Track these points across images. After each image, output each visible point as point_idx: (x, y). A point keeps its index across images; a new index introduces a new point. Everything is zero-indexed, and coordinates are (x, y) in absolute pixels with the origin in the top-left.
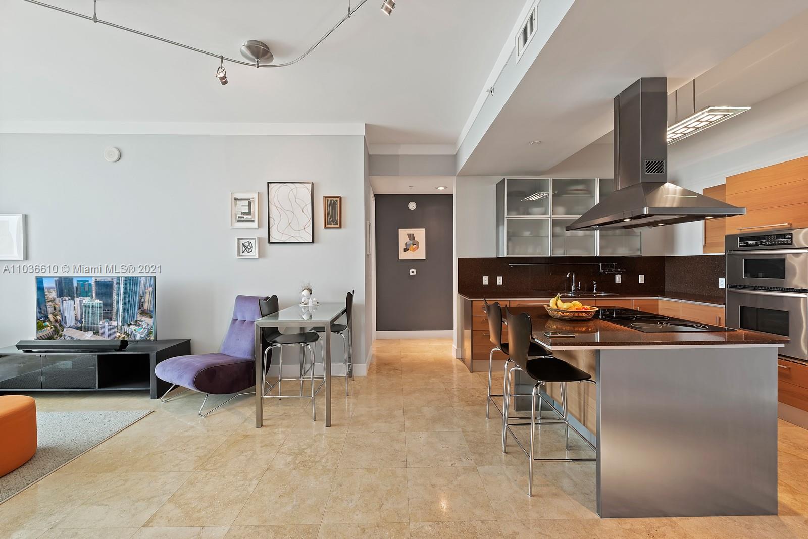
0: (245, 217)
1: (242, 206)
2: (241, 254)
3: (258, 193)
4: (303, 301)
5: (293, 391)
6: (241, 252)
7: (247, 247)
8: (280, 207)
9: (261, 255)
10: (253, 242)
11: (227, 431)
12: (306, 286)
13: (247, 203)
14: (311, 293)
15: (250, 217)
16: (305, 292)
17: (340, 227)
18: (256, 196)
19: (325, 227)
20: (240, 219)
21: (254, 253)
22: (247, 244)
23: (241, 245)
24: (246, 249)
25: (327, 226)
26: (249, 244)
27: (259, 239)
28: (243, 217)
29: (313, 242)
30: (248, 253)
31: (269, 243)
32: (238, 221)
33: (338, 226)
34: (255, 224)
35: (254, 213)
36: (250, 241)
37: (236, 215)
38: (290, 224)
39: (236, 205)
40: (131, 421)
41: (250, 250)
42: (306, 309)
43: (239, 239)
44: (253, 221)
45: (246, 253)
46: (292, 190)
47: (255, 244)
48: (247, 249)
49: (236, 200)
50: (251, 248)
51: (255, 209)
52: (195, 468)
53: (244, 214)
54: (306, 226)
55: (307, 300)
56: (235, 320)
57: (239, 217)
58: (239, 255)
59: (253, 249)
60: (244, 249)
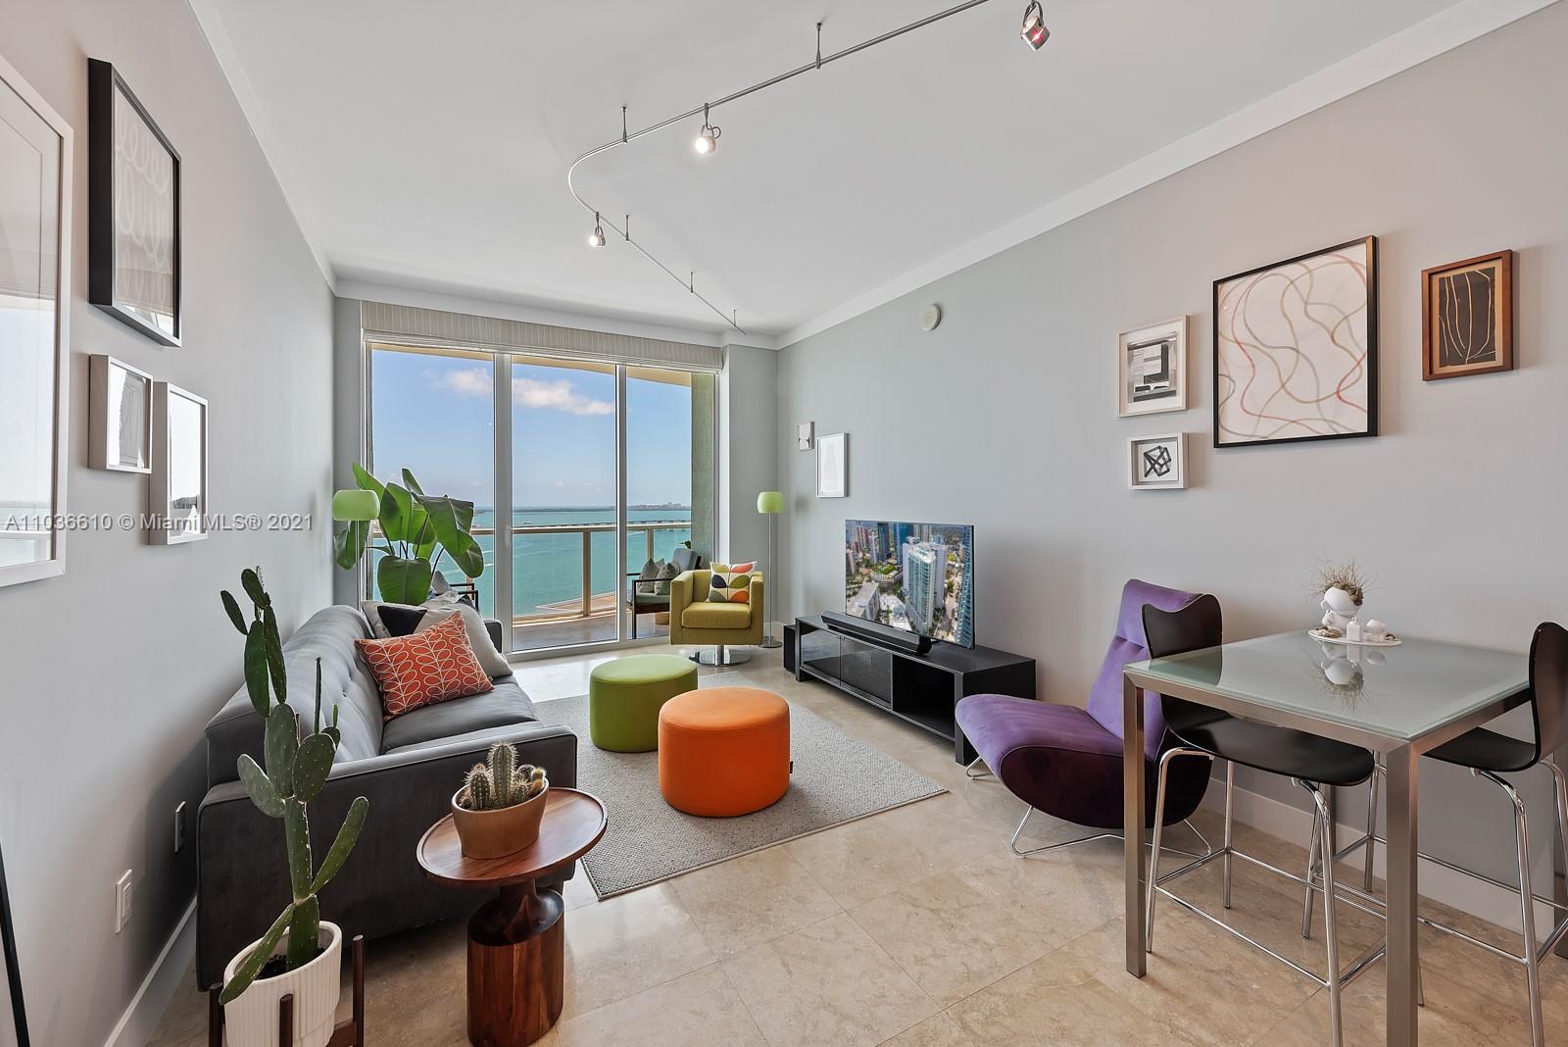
0: (1152, 386)
1: (1146, 360)
2: (1142, 478)
3: (1188, 318)
4: (1324, 622)
5: (1281, 895)
6: (1142, 472)
7: (1156, 462)
8: (1256, 343)
9: (1194, 478)
10: (1172, 447)
11: (1053, 931)
12: (1339, 573)
13: (1157, 350)
14: (1358, 601)
15: (1166, 384)
16: (1334, 596)
17: (1510, 364)
18: (1180, 327)
19: (1430, 375)
20: (1140, 393)
21: (1175, 474)
22: (1157, 453)
23: (1141, 458)
24: (1153, 467)
25: (1438, 370)
26: (1162, 454)
27: (1187, 438)
28: (1148, 388)
29: (1373, 431)
30: (1159, 475)
31: (1217, 445)
32: (1137, 399)
33: (1499, 361)
34: (1178, 402)
35: (1175, 371)
36: (1163, 445)
37: (1130, 385)
38: (1283, 386)
39: (1130, 359)
40: (910, 795)
41: (1164, 469)
42: (1339, 652)
43: (1136, 444)
44: (1172, 393)
45: (1153, 476)
46: (1292, 282)
47: (1175, 451)
48: (1157, 466)
49: (1131, 348)
50: (1165, 463)
51: (1178, 362)
52: (947, 999)
53: (1149, 379)
54: (1344, 385)
55: (1340, 622)
56: (1120, 640)
57: (1138, 389)
58: (1136, 481)
59: (1173, 465)
60: (1149, 466)
